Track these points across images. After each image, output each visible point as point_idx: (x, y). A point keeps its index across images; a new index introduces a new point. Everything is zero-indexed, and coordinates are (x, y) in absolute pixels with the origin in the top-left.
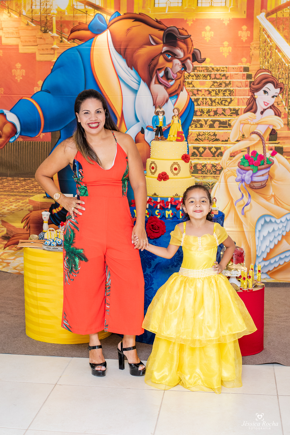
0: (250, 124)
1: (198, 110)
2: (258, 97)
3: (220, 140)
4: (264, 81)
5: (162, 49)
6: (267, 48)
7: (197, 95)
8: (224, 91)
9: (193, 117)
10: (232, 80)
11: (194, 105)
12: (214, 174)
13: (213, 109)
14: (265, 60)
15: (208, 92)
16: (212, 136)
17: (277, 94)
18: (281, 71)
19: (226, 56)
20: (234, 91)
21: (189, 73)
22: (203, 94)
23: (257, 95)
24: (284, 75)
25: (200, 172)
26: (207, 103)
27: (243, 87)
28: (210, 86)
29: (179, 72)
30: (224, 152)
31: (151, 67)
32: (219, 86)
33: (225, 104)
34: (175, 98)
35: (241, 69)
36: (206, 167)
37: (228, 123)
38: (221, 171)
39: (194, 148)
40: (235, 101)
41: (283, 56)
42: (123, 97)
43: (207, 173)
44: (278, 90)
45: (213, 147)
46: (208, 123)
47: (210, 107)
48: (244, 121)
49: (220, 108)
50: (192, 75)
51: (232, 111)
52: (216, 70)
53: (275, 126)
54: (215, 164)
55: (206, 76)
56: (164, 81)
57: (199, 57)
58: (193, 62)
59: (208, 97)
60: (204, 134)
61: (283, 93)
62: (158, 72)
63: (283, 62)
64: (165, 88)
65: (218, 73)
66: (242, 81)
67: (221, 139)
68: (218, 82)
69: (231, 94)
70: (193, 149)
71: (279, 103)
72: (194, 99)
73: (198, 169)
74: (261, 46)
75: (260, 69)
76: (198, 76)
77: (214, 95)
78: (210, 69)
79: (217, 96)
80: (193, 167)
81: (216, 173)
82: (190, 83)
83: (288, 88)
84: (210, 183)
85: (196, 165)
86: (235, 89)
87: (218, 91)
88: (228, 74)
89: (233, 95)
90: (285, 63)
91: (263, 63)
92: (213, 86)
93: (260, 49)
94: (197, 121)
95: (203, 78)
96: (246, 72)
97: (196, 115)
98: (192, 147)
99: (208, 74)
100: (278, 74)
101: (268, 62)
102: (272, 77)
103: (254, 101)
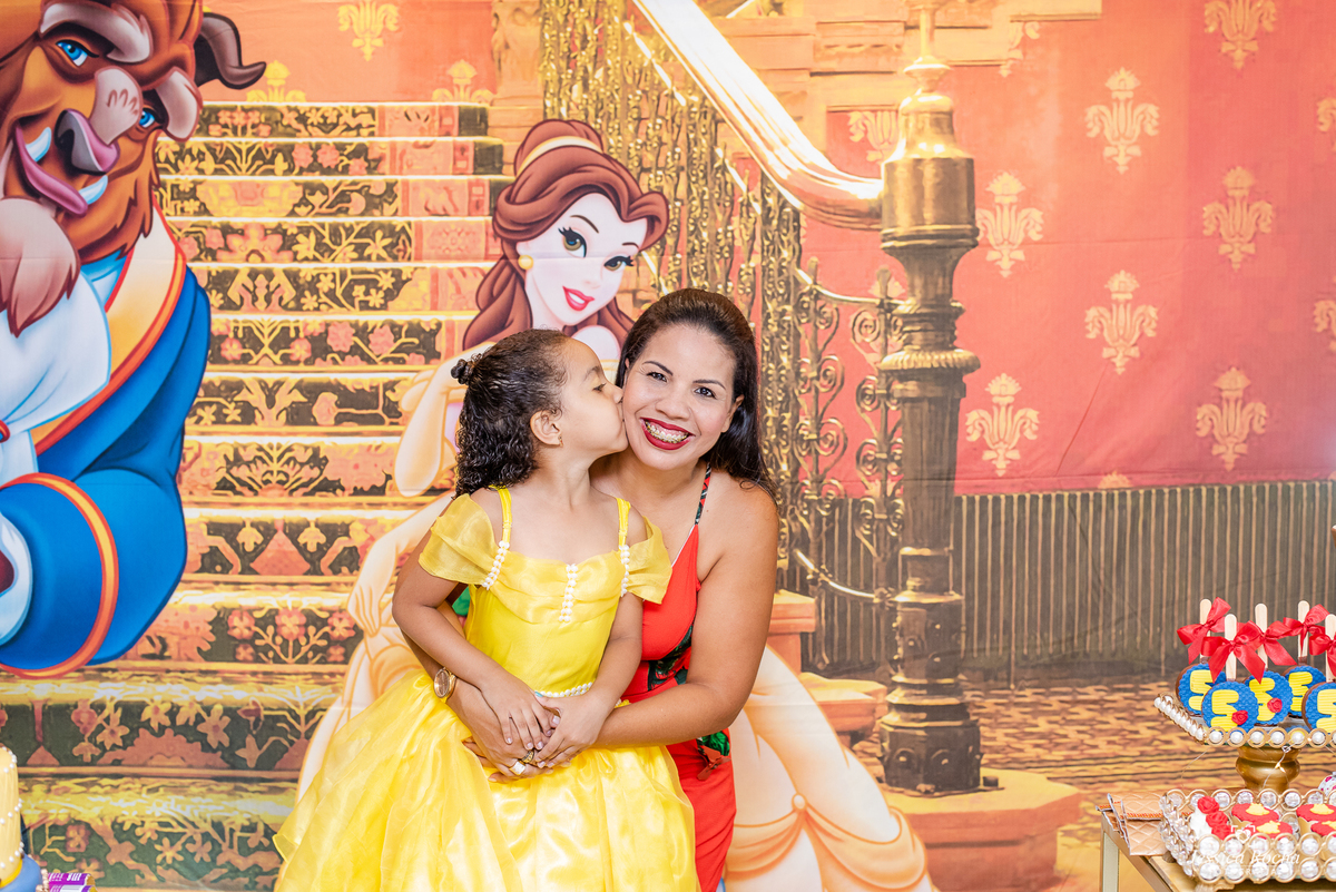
1: (231, 335)
3: (343, 489)
4: (564, 183)
5: (42, 16)
7: (222, 255)
8: (359, 235)
9: (204, 370)
10: (399, 178)
11: (208, 306)
12: (318, 662)
13: (306, 325)
14: (570, 71)
15: (276, 240)
16: (302, 465)
17: (631, 251)
18: (651, 132)
19: (368, 51)
20: (412, 233)
21: (181, 142)
22: (250, 248)
23: (530, 253)
24: (669, 154)
25: (243, 653)
26: (275, 298)
28: (291, 208)
29: (126, 134)
30: (366, 547)
32: (335, 209)
33: (368, 302)
34: (108, 270)
35: (447, 121)
36: (275, 626)
37: (385, 397)
38: (354, 647)
39: (215, 528)
40: (417, 285)
41: (662, 53)
43: (282, 656)
44: (638, 230)
45: (308, 525)
46: (284, 399)
47: (292, 319)
49: (340, 322)
50: (195, 152)
51: (403, 340)
52: (319, 126)
54: (321, 610)
55: (268, 157)
56: (51, 179)
57: (233, 60)
58: (199, 82)
59: (280, 266)
60: (262, 456)
61: (663, 247)
62: (19, 133)
63: (660, 85)
64: (56, 218)
65: (331, 140)
66: (452, 181)
67: (349, 483)
68: (327, 184)
69: (395, 251)
70: (205, 533)
71: (642, 296)
72: (209, 273)
73: (234, 638)
74: (548, 2)
76: (230, 156)
77: (311, 257)
78: (290, 119)
79: (325, 260)
80: (210, 623)
81: (330, 655)
82: (187, 190)
83: (689, 217)
84: (298, 706)
85: (223, 618)
86: (416, 224)
87: (330, 235)
88: (383, 146)
89: (407, 256)
90: (674, 89)
91: (562, 91)
92: (306, 206)
93: (545, 19)
94: (225, 391)
95: (254, 167)
96: (474, 135)
97: (220, 360)
98: (200, 522)
99: (278, 145)
100: (639, 147)
101: (586, 86)
102: (606, 163)
103: (518, 287)
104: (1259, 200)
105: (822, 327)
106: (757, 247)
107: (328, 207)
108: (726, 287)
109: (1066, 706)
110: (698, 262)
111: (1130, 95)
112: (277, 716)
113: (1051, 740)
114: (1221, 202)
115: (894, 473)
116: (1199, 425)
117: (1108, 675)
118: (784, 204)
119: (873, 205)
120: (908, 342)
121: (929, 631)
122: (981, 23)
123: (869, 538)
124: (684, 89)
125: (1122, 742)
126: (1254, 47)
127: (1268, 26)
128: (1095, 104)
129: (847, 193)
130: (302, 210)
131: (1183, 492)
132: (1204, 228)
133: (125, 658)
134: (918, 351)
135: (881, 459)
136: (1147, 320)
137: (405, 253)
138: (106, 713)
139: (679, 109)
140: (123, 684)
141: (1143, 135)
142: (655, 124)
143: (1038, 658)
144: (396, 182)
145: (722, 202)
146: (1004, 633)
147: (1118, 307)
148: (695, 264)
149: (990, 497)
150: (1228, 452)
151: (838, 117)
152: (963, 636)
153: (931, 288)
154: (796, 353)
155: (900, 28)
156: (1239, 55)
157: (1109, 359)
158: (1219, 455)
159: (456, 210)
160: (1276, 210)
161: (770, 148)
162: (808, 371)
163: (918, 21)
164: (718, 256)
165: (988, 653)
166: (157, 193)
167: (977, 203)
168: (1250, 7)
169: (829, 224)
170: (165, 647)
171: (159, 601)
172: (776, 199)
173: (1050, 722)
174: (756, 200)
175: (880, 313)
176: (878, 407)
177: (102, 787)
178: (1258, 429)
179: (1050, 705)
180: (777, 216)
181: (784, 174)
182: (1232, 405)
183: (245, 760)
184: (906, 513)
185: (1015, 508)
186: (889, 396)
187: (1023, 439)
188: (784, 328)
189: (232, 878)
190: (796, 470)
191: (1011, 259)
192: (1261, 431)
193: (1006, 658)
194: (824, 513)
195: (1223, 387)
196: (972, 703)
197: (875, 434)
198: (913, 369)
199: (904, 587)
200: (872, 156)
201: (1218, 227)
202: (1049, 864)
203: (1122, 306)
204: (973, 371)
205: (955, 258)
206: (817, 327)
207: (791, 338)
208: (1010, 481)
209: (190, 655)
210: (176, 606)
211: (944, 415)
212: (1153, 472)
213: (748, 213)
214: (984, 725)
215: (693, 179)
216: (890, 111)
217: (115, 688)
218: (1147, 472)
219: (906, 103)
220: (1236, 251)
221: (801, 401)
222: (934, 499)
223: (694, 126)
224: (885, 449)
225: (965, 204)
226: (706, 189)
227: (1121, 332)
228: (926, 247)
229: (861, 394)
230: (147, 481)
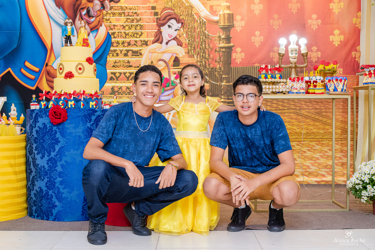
0: (157, 53)
1: (115, 42)
4: (168, 18)
7: (113, 29)
8: (135, 26)
9: (110, 48)
10: (142, 17)
11: (111, 38)
12: (129, 95)
13: (127, 40)
15: (122, 27)
16: (126, 63)
17: (179, 28)
18: (182, 10)
20: (144, 26)
21: (107, 12)
22: (118, 28)
23: (163, 29)
24: (185, 13)
26: (122, 36)
27: (151, 22)
28: (125, 22)
29: (98, 10)
31: (75, 7)
32: (131, 22)
33: (137, 37)
34: (95, 32)
35: (149, 8)
36: (122, 89)
37: (139, 52)
39: (112, 73)
40: (145, 34)
42: (52, 31)
43: (123, 94)
44: (180, 25)
45: (127, 72)
46: (123, 52)
47: (125, 39)
48: (152, 50)
49: (132, 40)
50: (109, 13)
51: (142, 43)
52: (129, 9)
53: (178, 55)
54: (129, 86)
55: (121, 14)
56: (86, 18)
58: (110, 2)
59: (123, 31)
60: (120, 62)
62: (81, 10)
63: (183, 2)
64: (87, 24)
65: (131, 11)
66: (150, 18)
67: (134, 66)
68: (130, 18)
69: (141, 29)
70: (110, 74)
71: (180, 35)
72: (111, 32)
73: (115, 91)
75: (165, 8)
76: (115, 14)
77: (128, 30)
78: (124, 8)
79: (130, 30)
80: (111, 89)
82: (108, 19)
83: (188, 23)
85: (113, 88)
86: (145, 24)
87: (131, 26)
88: (139, 12)
90: (185, 3)
91: (168, 3)
92: (127, 21)
94: (114, 51)
95: (119, 15)
96: (154, 10)
97: (113, 46)
98: (109, 72)
99: (123, 12)
100: (180, 12)
101: (171, 2)
102: (175, 14)
103: (161, 34)
104: (279, 19)
105: (209, 40)
106: (199, 27)
108: (194, 34)
110: (189, 30)
111: (258, 3)
114: (273, 20)
115: (221, 63)
116: (271, 56)
118: (203, 21)
119: (217, 21)
120: (223, 42)
121: (227, 89)
123: (217, 74)
124: (187, 3)
128: (253, 4)
129: (213, 19)
132: (270, 24)
134: (225, 44)
136: (262, 39)
137: (143, 29)
139: (186, 6)
141: (260, 9)
142: (182, 8)
145: (193, 20)
149: (237, 67)
153: (227, 34)
154: (205, 44)
157: (256, 45)
158: (274, 60)
160: (282, 21)
161: (201, 12)
162: (207, 47)
166: (103, 20)
167: (234, 20)
169: (210, 24)
170: (104, 93)
174: (199, 20)
175: (219, 38)
176: (218, 53)
180: (202, 23)
181: (203, 16)
182: (276, 52)
184: (223, 70)
185: (241, 69)
187: (242, 58)
188: (203, 40)
190: (205, 63)
191: (239, 29)
194: (210, 70)
195: (274, 49)
198: (224, 47)
199: (223, 82)
201: (273, 24)
203: (257, 37)
204: (234, 47)
205: (230, 29)
207: (204, 42)
208: (240, 65)
209: (108, 94)
210: (106, 86)
211: (229, 54)
213: (197, 22)
215: (189, 17)
216: (220, 6)
218: (262, 63)
219: (222, 5)
220: (276, 28)
221: (206, 52)
222: (228, 68)
223: (189, 8)
224: (220, 60)
225: (232, 20)
226: (191, 18)
227: (258, 41)
228: (226, 27)
229: (216, 51)
230: (101, 66)
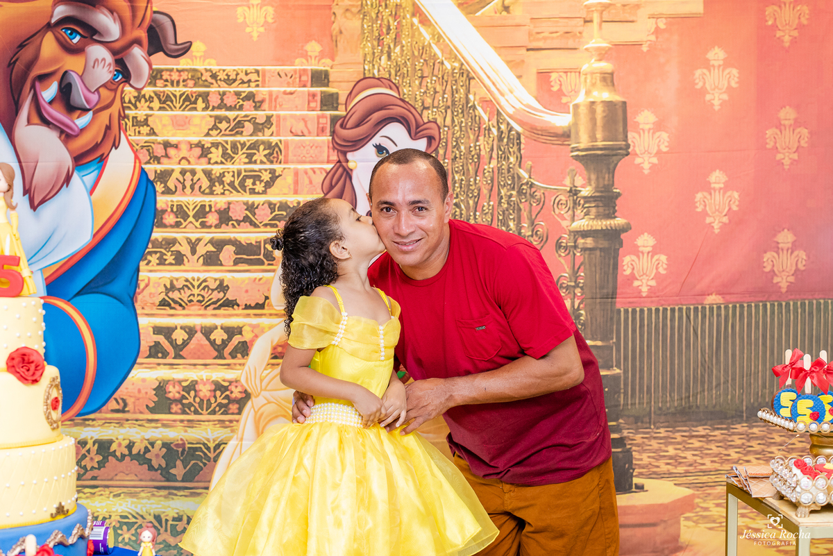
1: (169, 210)
2: (360, 164)
3: (238, 305)
4: (376, 116)
5: (53, 12)
6: (386, 13)
7: (164, 160)
8: (249, 148)
9: (152, 232)
10: (274, 113)
11: (155, 192)
12: (222, 414)
13: (216, 203)
14: (380, 48)
15: (198, 151)
16: (213, 290)
18: (429, 85)
19: (255, 35)
20: (282, 147)
22: (181, 156)
23: (355, 159)
24: (441, 98)
25: (175, 408)
26: (197, 187)
28: (207, 131)
29: (104, 86)
32: (234, 132)
33: (254, 189)
34: (93, 169)
35: (304, 78)
36: (196, 391)
37: (265, 248)
38: (245, 404)
39: (158, 330)
40: (285, 179)
41: (437, 37)
43: (200, 410)
44: (421, 144)
45: (216, 328)
46: (201, 250)
47: (207, 199)
49: (237, 202)
50: (147, 97)
51: (277, 213)
52: (225, 81)
54: (224, 381)
55: (193, 100)
56: (57, 113)
57: (172, 40)
58: (150, 54)
59: (200, 167)
60: (188, 285)
62: (37, 84)
63: (435, 57)
64: (60, 137)
66: (307, 115)
67: (242, 302)
68: (229, 117)
69: (271, 158)
70: (152, 333)
72: (156, 172)
73: (169, 399)
74: (367, 5)
75: (365, 78)
76: (169, 99)
77: (219, 161)
78: (207, 76)
79: (228, 163)
80: (154, 390)
81: (230, 409)
82: (142, 120)
83: (453, 137)
84: (209, 441)
85: (162, 387)
86: (285, 141)
87: (231, 148)
88: (264, 93)
89: (279, 161)
90: (444, 59)
91: (375, 60)
92: (216, 130)
93: (364, 16)
94: (164, 245)
95: (184, 106)
96: (321, 87)
97: (162, 225)
98: (148, 327)
99: (199, 92)
100: (422, 94)
101: (389, 57)
102: (402, 104)
103: (348, 180)
104: (800, 127)
105: (534, 205)
106: (494, 155)
107: (230, 131)
108: (475, 180)
109: (686, 439)
110: (458, 164)
111: (721, 63)
112: (196, 448)
113: (676, 460)
114: (777, 128)
115: (579, 294)
116: (765, 264)
117: (711, 419)
118: (511, 129)
119: (566, 130)
120: (587, 214)
122: (631, 19)
124: (449, 59)
125: (720, 461)
126: (795, 33)
127: (804, 21)
128: (700, 68)
129: (550, 122)
130: (214, 132)
131: (756, 306)
132: (767, 143)
133: (101, 412)
134: (593, 219)
135: (570, 286)
136: (733, 200)
137: (278, 159)
138: (88, 447)
139: (447, 71)
140: (99, 428)
141: (729, 88)
142: (432, 80)
143: (668, 409)
144: (272, 116)
145: (473, 128)
146: (647, 394)
147: (715, 192)
148: (457, 165)
149: (638, 309)
150: (783, 281)
151: (544, 76)
152: (622, 396)
153: (601, 180)
154: (519, 221)
155: (582, 23)
156: (787, 38)
157: (710, 224)
158: (777, 283)
159: (310, 132)
160: (810, 133)
161: (502, 95)
162: (526, 232)
163: (592, 18)
164: (471, 161)
165: (637, 406)
166: (123, 122)
167: (629, 128)
168: (793, 10)
169: (539, 142)
170: (126, 405)
171: (122, 376)
172: (506, 126)
173: (676, 449)
174: (494, 127)
175: (570, 196)
176: (569, 253)
177: (85, 494)
178: (801, 267)
179: (676, 438)
180: (506, 136)
181: (511, 111)
182: (785, 252)
183: (175, 475)
184: (587, 319)
185: (653, 316)
186: (575, 247)
187: (658, 273)
188: (511, 205)
189: (167, 551)
191: (649, 163)
192: (803, 268)
193: (648, 409)
195: (780, 241)
196: (628, 437)
197: (567, 270)
198: (590, 230)
200: (564, 100)
201: (775, 143)
202: (676, 538)
203: (717, 192)
204: (627, 231)
205: (616, 162)
206: (531, 205)
207: (516, 211)
208: (650, 299)
209: (142, 410)
210: (133, 379)
211: (609, 259)
212: (737, 294)
213: (489, 135)
214: (635, 451)
215: (455, 114)
216: (575, 72)
217: (93, 431)
218: (734, 294)
219: (585, 68)
220: (786, 158)
222: (604, 310)
223: (456, 81)
224: (573, 279)
225: (621, 129)
226: (463, 120)
227: (717, 208)
228: (598, 155)
229: (559, 246)
230: (115, 301)
